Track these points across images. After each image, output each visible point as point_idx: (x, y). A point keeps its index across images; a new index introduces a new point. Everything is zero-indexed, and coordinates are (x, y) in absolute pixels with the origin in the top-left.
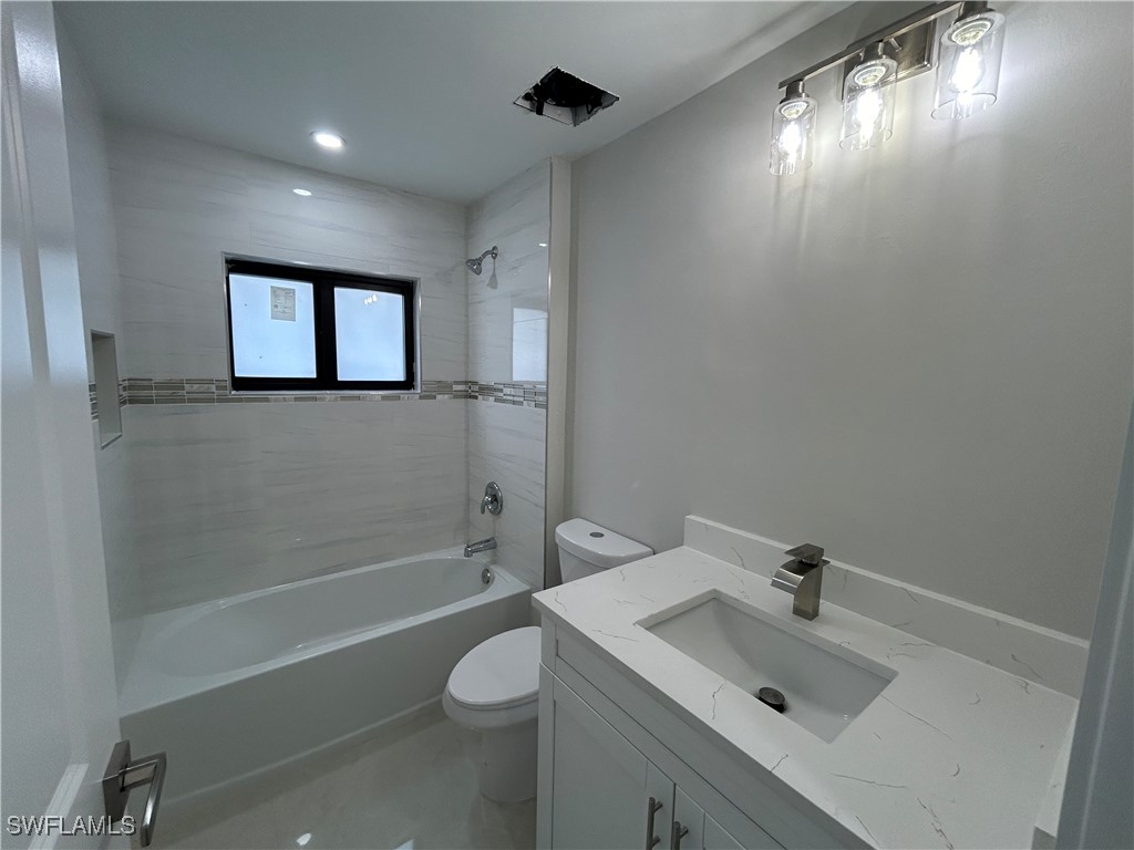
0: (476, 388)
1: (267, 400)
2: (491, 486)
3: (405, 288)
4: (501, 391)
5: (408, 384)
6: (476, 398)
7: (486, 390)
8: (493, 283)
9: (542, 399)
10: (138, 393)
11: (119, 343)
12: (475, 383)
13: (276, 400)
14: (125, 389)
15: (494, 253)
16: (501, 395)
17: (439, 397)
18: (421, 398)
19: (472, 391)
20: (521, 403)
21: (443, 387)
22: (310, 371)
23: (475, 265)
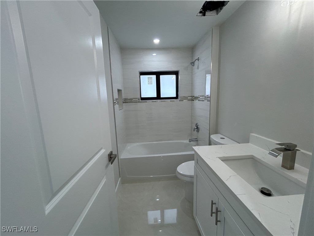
0: (194, 98)
1: (147, 102)
2: (197, 124)
3: (176, 73)
4: (199, 98)
5: (177, 98)
6: (194, 100)
7: (196, 98)
8: (198, 68)
9: (209, 99)
10: (126, 101)
11: (123, 92)
12: (194, 96)
13: (148, 102)
14: (124, 100)
15: (198, 59)
16: (199, 99)
17: (184, 101)
18: (179, 101)
19: (193, 98)
20: (204, 101)
21: (185, 98)
22: (155, 95)
23: (193, 63)
